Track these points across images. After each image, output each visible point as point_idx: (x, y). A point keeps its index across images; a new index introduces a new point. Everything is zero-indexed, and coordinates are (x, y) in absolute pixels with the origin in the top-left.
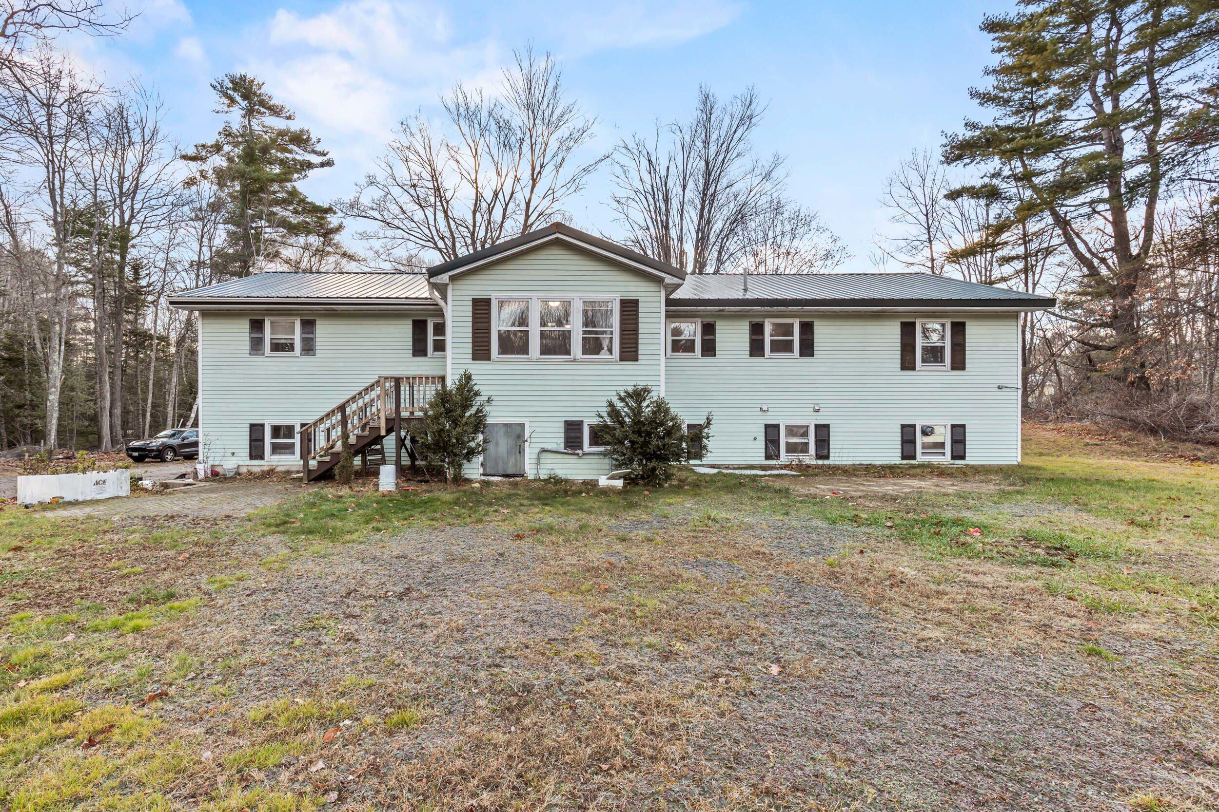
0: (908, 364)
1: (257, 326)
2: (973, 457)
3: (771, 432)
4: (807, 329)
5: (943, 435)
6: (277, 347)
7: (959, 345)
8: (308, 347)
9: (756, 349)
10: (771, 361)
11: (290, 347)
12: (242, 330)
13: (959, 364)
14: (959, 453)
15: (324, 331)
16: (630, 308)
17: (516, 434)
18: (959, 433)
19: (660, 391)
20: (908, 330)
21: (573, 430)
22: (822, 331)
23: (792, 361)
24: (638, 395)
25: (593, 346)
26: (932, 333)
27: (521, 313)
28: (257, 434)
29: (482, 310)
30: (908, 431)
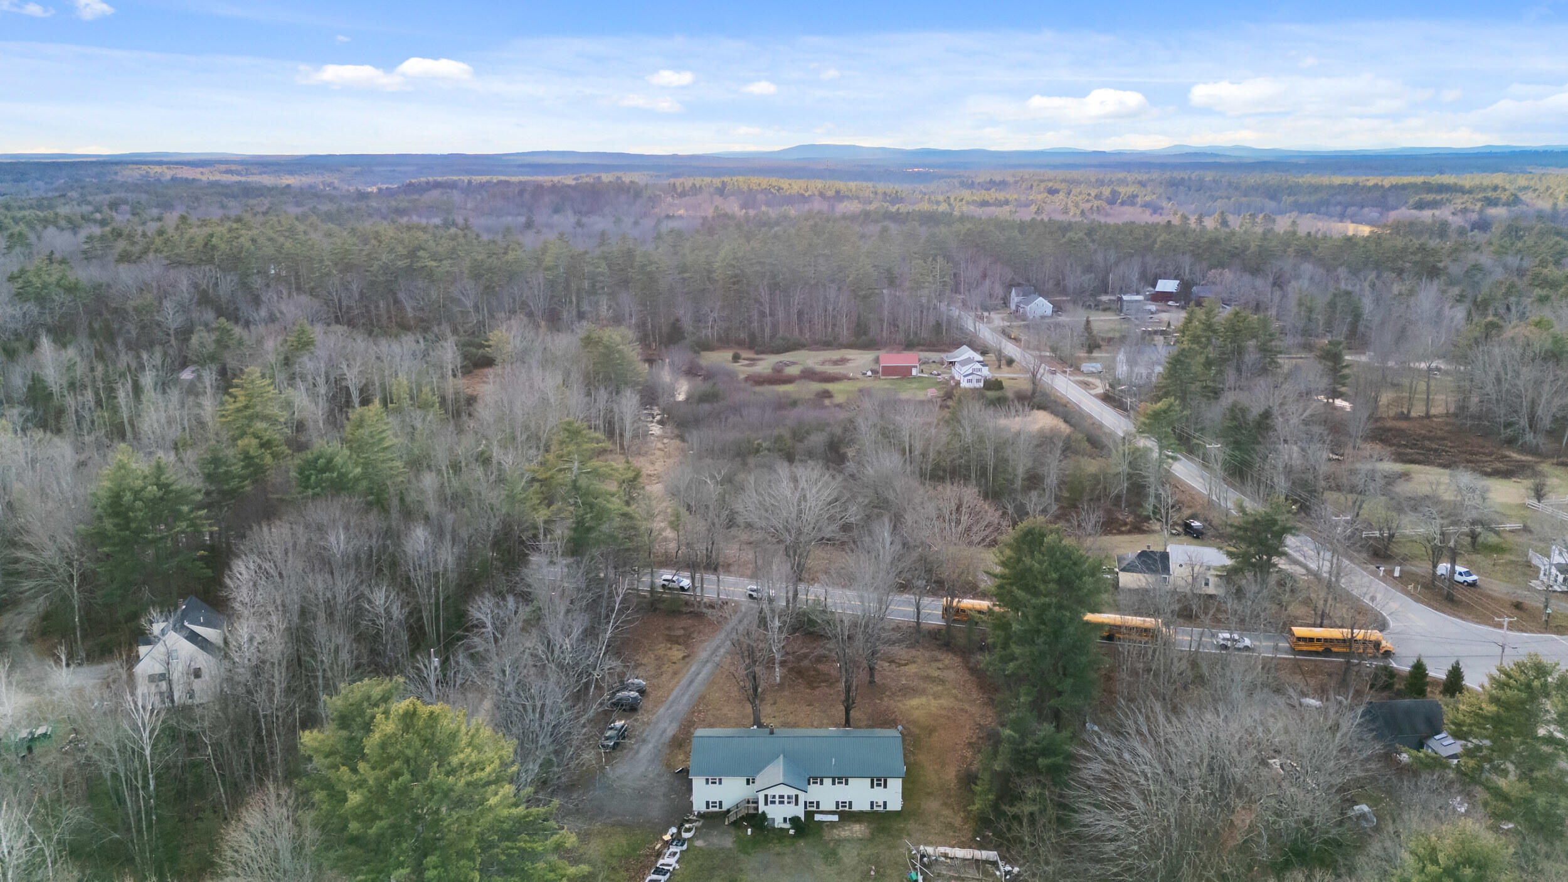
0: (872, 787)
2: (888, 809)
3: (837, 803)
5: (881, 804)
6: (712, 783)
8: (720, 783)
9: (834, 784)
11: (716, 783)
13: (885, 786)
14: (885, 808)
15: (724, 780)
16: (797, 796)
18: (885, 803)
20: (872, 780)
21: (785, 819)
26: (879, 780)
27: (774, 797)
28: (708, 803)
29: (766, 796)
30: (872, 803)
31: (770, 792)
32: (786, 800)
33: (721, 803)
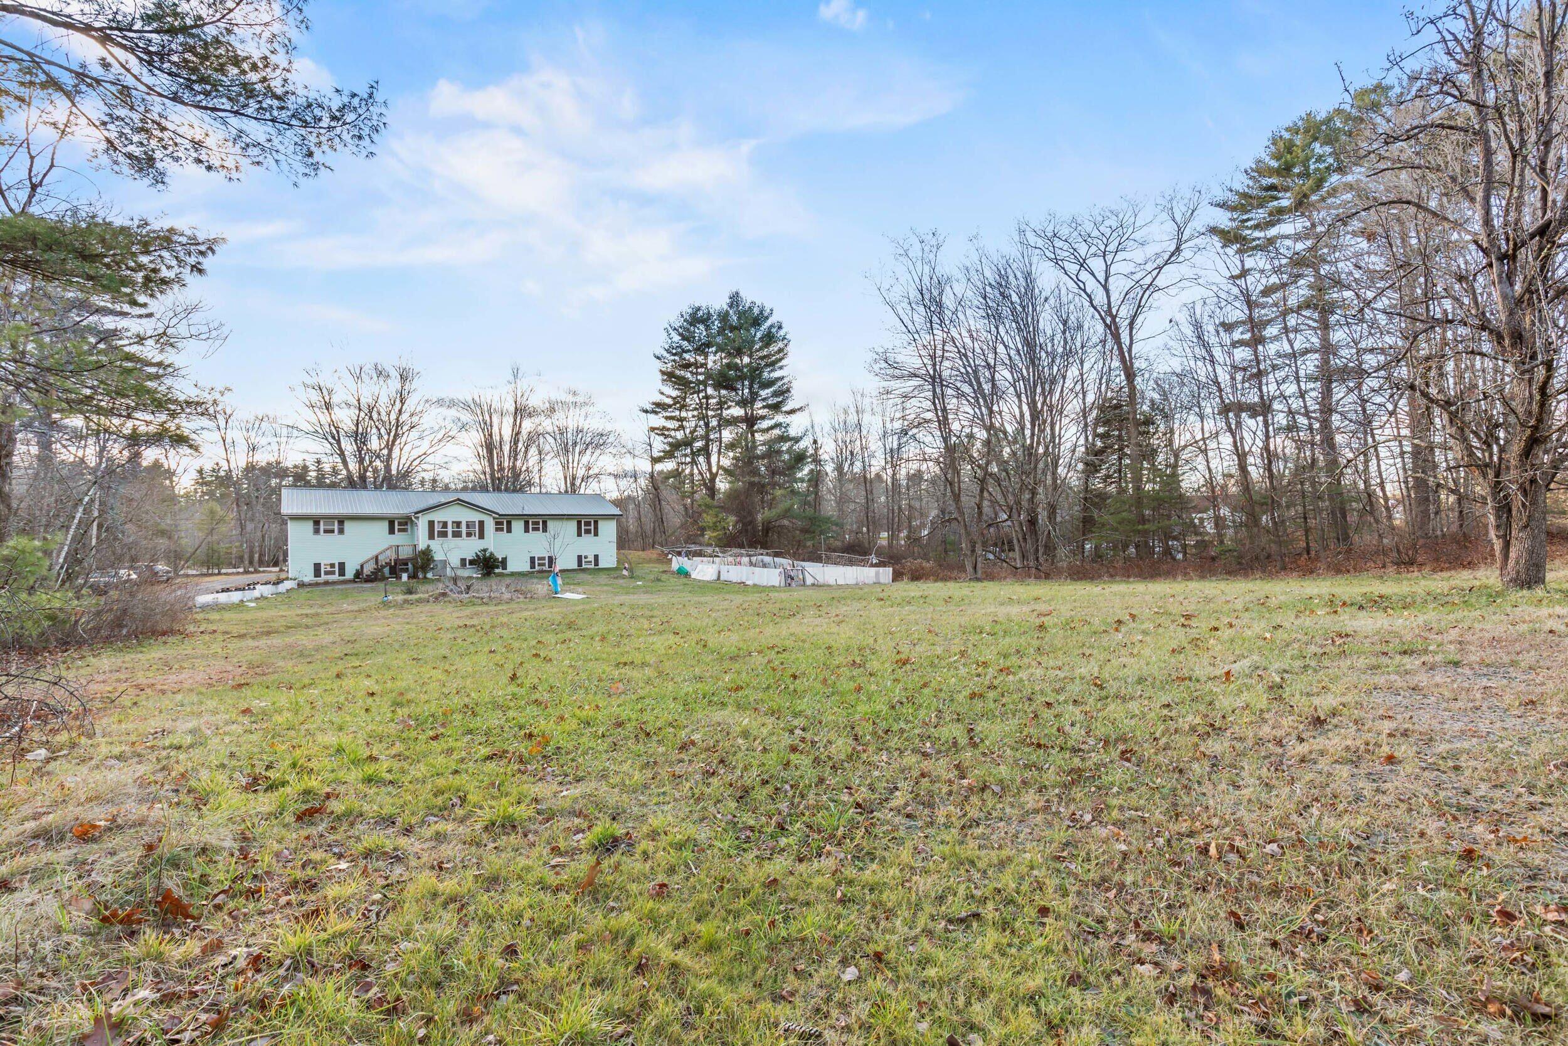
0: (579, 535)
1: (317, 523)
2: (601, 566)
3: (532, 559)
4: (545, 523)
5: (591, 558)
6: (326, 531)
7: (596, 528)
8: (341, 531)
9: (527, 530)
10: (533, 535)
11: (332, 531)
12: (310, 525)
13: (596, 534)
14: (596, 564)
15: (348, 525)
16: (481, 523)
17: (445, 563)
18: (596, 557)
19: (491, 549)
20: (579, 523)
21: (463, 561)
22: (550, 524)
23: (540, 534)
24: (485, 550)
25: (469, 535)
26: (588, 524)
27: (445, 525)
28: (317, 567)
29: (431, 524)
30: (580, 557)
31: (438, 516)
32: (464, 529)
33: (342, 566)
